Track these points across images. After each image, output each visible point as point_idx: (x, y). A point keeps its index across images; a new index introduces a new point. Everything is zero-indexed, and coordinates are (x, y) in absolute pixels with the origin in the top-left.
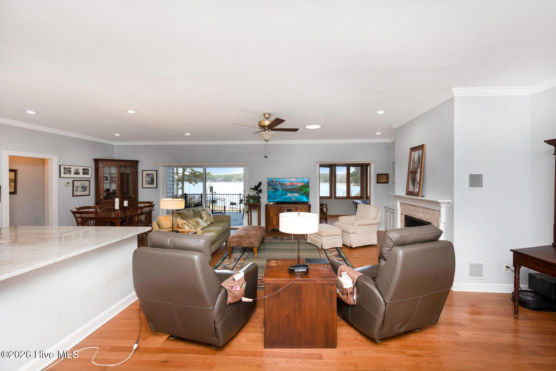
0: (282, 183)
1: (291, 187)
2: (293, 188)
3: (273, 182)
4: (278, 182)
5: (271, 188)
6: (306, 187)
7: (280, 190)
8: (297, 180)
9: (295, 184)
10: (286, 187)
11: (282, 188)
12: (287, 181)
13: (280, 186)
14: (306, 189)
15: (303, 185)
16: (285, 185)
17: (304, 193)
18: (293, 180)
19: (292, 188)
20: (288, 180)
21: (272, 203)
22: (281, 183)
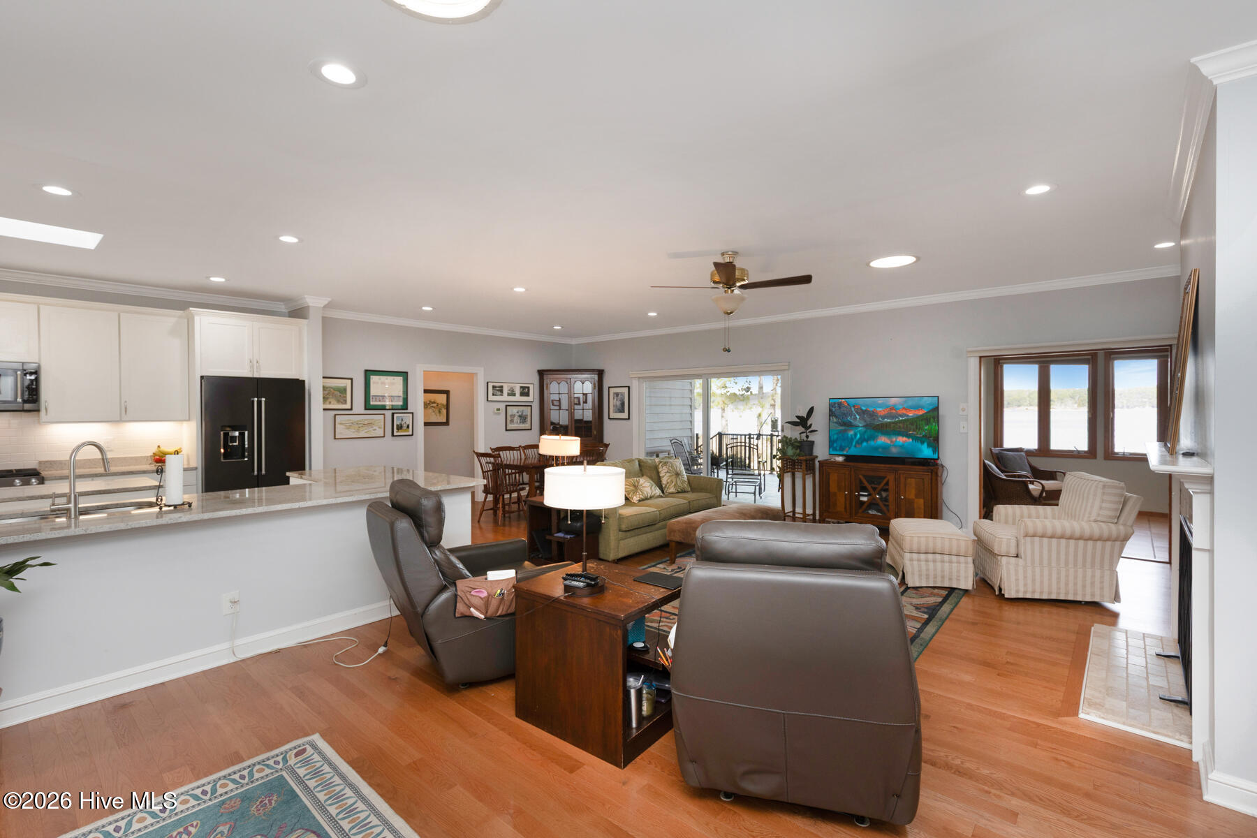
0: (866, 410)
1: (889, 420)
2: (893, 423)
3: (840, 408)
4: (854, 406)
5: (836, 423)
6: (932, 420)
7: (858, 426)
8: (905, 402)
9: (900, 413)
10: (874, 419)
11: (865, 421)
12: (880, 405)
13: (858, 417)
14: (932, 424)
15: (922, 415)
16: (873, 415)
17: (925, 436)
18: (893, 401)
19: (890, 422)
20: (880, 402)
21: (840, 459)
22: (862, 410)
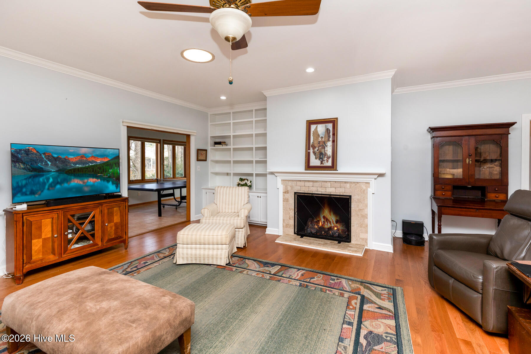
0: (57, 158)
1: (80, 166)
2: (84, 168)
3: (27, 155)
4: (44, 154)
5: (24, 169)
6: (114, 165)
7: (51, 172)
8: (94, 151)
9: (90, 160)
10: (67, 165)
11: (57, 167)
12: (71, 154)
13: (49, 163)
14: (114, 168)
15: (107, 162)
16: (65, 161)
17: (109, 177)
18: (83, 151)
19: (81, 168)
20: (70, 151)
21: (24, 207)
22: (53, 157)
